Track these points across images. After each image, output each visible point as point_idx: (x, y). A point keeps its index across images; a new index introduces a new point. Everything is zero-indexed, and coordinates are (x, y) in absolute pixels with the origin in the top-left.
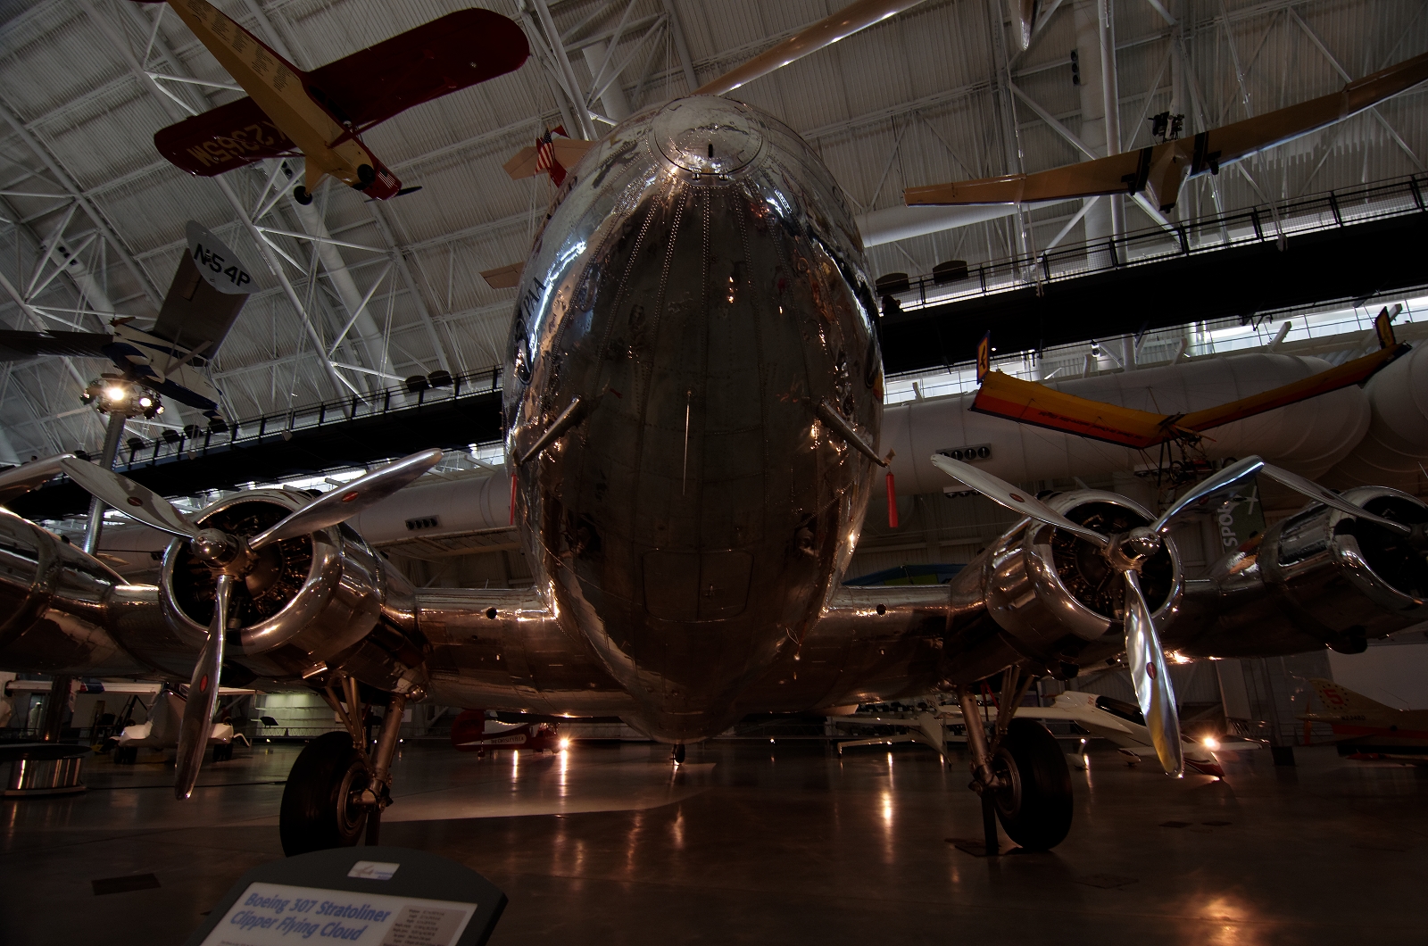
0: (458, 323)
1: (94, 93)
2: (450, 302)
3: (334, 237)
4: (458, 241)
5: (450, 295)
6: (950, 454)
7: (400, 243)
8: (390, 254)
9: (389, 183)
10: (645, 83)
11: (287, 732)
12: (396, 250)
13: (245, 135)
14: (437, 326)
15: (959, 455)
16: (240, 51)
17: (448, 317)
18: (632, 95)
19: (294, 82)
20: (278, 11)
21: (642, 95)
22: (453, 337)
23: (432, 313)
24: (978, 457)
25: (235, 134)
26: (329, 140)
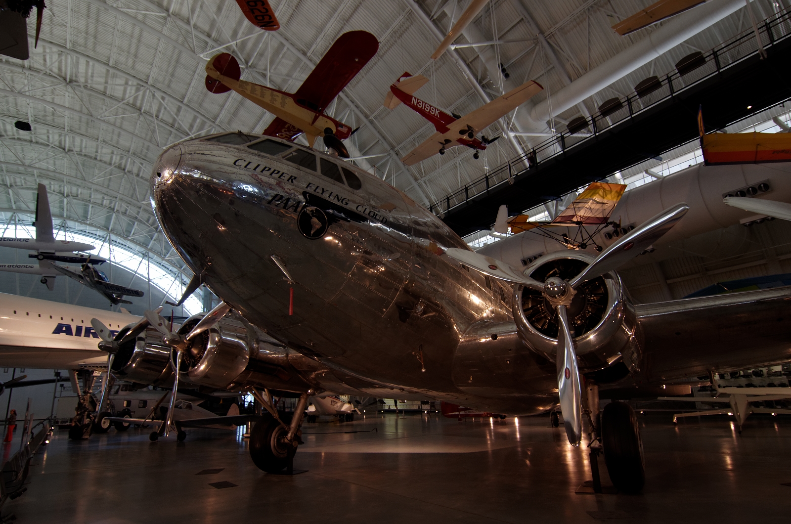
0: (430, 181)
1: (261, 122)
2: (423, 171)
3: (364, 154)
4: (418, 137)
5: (422, 167)
6: (735, 194)
7: (393, 148)
8: (389, 155)
9: (345, 130)
10: (486, 12)
11: (389, 407)
12: (391, 152)
13: (286, 130)
14: (420, 186)
15: (742, 194)
16: (264, 97)
17: (423, 179)
18: (481, 23)
19: (290, 101)
20: (312, 55)
21: (488, 18)
22: (429, 190)
23: (416, 179)
24: (759, 193)
25: (283, 130)
26: (310, 122)
